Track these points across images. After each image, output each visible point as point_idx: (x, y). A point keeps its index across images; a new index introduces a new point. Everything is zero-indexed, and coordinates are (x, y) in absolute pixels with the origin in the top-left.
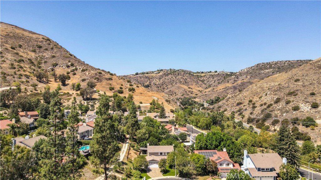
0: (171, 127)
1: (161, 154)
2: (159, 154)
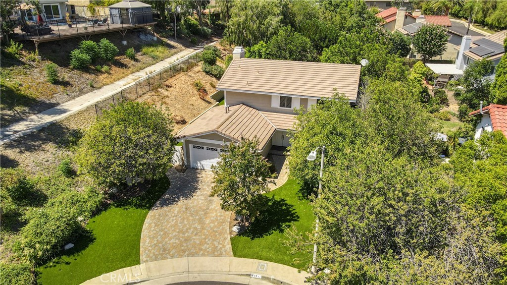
0: (395, 14)
1: (286, 101)
2: (276, 103)
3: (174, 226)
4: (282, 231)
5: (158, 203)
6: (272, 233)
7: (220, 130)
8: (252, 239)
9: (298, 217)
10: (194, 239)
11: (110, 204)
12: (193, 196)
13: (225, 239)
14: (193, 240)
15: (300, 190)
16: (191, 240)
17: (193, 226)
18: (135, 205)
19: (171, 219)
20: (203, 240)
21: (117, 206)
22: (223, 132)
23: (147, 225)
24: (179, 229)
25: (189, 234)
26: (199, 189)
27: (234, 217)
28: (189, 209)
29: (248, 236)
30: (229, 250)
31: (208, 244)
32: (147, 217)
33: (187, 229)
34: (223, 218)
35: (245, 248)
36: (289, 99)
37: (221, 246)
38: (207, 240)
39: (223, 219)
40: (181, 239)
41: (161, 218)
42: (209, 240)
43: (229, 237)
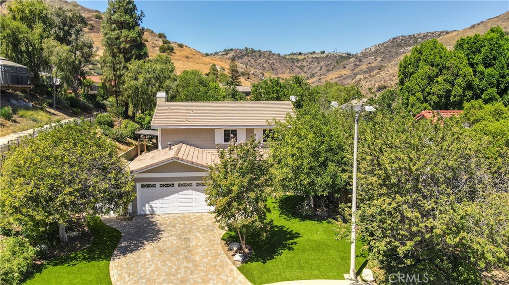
2: (219, 138)
3: (157, 271)
4: (290, 249)
5: (116, 252)
6: (282, 253)
7: (180, 156)
8: (264, 262)
9: (299, 234)
10: (193, 278)
11: (42, 265)
12: (160, 238)
13: (231, 270)
14: (191, 280)
15: (281, 213)
16: (189, 280)
17: (181, 266)
18: (85, 259)
19: (147, 264)
20: (205, 277)
21: (56, 265)
22: (185, 158)
23: (116, 277)
24: (165, 272)
25: (183, 275)
26: (164, 231)
27: (227, 248)
28: (164, 251)
29: (257, 261)
30: (244, 281)
31: (214, 280)
32: (110, 269)
33: (176, 270)
34: (214, 251)
35: (262, 273)
36: (234, 132)
37: (231, 278)
38: (210, 276)
39: (215, 253)
40: (175, 281)
41: (132, 266)
42: (212, 276)
43: (235, 268)
